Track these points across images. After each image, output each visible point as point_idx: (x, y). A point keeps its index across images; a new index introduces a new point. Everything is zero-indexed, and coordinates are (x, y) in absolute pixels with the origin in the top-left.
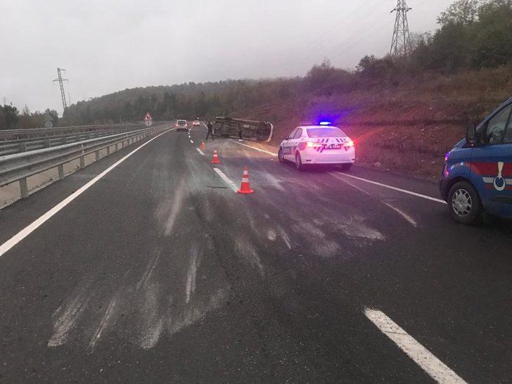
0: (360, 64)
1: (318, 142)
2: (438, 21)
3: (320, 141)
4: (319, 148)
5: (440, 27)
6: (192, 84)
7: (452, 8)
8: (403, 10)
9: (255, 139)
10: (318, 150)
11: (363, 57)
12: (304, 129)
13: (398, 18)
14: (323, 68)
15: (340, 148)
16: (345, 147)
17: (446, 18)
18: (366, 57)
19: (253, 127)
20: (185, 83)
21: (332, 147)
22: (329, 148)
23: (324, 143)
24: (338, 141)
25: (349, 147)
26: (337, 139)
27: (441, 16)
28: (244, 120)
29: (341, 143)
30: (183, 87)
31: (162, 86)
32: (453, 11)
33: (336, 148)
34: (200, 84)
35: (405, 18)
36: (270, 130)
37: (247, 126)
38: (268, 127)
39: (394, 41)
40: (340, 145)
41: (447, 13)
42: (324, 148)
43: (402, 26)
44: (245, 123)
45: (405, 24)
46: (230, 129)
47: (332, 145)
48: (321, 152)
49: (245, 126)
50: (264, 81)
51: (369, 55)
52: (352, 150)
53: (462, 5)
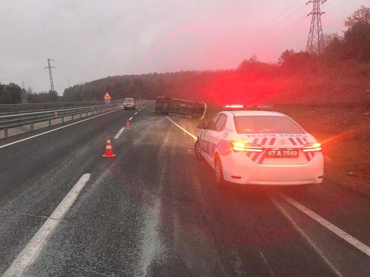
0: (282, 57)
1: (255, 143)
2: (345, 24)
3: (259, 142)
4: (258, 154)
5: (346, 29)
6: (155, 74)
7: (356, 14)
8: (317, 14)
9: (190, 117)
10: (254, 159)
11: (284, 51)
12: (230, 115)
13: (313, 20)
14: (251, 62)
15: (297, 156)
16: (306, 153)
17: (351, 21)
18: (287, 51)
19: (189, 106)
20: (151, 73)
21: (282, 154)
22: (276, 156)
23: (267, 146)
24: (294, 143)
25: (313, 153)
26: (291, 140)
27: (347, 20)
28: (181, 100)
29: (299, 146)
30: (148, 76)
31: (134, 75)
32: (357, 17)
33: (290, 157)
34: (161, 74)
35: (319, 20)
36: (203, 109)
37: (183, 105)
38: (202, 107)
39: (310, 39)
40: (297, 150)
41: (352, 18)
42: (266, 156)
43: (317, 27)
44: (182, 102)
45: (320, 25)
46: (169, 107)
47: (282, 150)
48: (260, 162)
49: (182, 105)
50: (207, 72)
51: (289, 50)
52: (319, 159)
53: (364, 11)
